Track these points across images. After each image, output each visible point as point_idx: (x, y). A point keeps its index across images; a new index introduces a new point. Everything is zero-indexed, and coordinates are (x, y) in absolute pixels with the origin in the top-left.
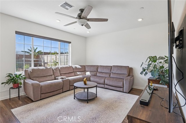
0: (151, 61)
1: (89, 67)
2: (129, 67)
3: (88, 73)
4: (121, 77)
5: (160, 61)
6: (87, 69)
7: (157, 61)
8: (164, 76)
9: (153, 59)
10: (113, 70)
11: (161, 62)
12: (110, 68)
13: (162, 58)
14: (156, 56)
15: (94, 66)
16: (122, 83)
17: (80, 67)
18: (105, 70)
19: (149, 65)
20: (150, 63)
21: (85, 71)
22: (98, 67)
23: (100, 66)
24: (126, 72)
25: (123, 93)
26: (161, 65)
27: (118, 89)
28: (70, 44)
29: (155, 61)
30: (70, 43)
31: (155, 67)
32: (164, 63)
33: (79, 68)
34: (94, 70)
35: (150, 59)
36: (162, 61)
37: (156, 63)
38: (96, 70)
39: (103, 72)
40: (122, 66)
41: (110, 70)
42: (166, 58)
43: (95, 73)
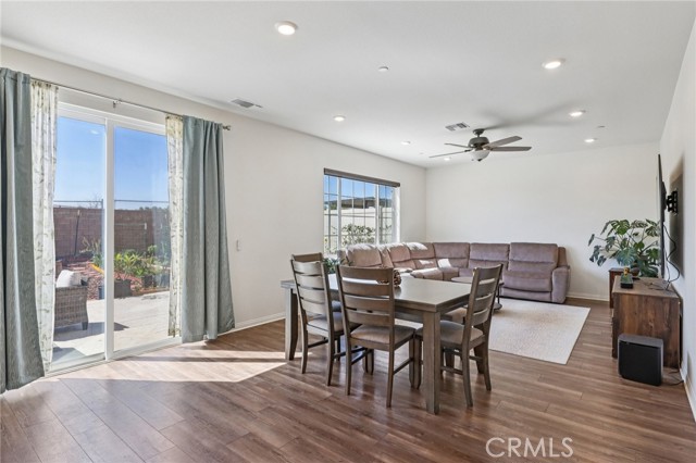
0: (614, 231)
1: (446, 247)
2: (556, 245)
3: (445, 263)
4: (539, 269)
5: (636, 230)
6: (439, 253)
7: (629, 231)
8: (646, 262)
9: (621, 227)
10: (515, 254)
11: (636, 234)
12: (505, 249)
13: (641, 225)
14: (626, 221)
15: (459, 244)
16: (547, 282)
17: (423, 247)
18: (491, 254)
19: (611, 241)
20: (612, 235)
21: (436, 258)
22: (468, 246)
23: (474, 244)
24: (550, 258)
25: (551, 305)
26: (638, 240)
27: (537, 296)
28: (397, 189)
29: (624, 231)
30: (398, 185)
31: (624, 243)
32: (645, 234)
33: (423, 251)
34: (459, 256)
35: (615, 227)
36: (641, 231)
37: (626, 236)
38: (464, 255)
39: (485, 258)
40: (538, 245)
41: (505, 254)
42: (650, 225)
43: (463, 261)
